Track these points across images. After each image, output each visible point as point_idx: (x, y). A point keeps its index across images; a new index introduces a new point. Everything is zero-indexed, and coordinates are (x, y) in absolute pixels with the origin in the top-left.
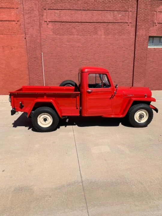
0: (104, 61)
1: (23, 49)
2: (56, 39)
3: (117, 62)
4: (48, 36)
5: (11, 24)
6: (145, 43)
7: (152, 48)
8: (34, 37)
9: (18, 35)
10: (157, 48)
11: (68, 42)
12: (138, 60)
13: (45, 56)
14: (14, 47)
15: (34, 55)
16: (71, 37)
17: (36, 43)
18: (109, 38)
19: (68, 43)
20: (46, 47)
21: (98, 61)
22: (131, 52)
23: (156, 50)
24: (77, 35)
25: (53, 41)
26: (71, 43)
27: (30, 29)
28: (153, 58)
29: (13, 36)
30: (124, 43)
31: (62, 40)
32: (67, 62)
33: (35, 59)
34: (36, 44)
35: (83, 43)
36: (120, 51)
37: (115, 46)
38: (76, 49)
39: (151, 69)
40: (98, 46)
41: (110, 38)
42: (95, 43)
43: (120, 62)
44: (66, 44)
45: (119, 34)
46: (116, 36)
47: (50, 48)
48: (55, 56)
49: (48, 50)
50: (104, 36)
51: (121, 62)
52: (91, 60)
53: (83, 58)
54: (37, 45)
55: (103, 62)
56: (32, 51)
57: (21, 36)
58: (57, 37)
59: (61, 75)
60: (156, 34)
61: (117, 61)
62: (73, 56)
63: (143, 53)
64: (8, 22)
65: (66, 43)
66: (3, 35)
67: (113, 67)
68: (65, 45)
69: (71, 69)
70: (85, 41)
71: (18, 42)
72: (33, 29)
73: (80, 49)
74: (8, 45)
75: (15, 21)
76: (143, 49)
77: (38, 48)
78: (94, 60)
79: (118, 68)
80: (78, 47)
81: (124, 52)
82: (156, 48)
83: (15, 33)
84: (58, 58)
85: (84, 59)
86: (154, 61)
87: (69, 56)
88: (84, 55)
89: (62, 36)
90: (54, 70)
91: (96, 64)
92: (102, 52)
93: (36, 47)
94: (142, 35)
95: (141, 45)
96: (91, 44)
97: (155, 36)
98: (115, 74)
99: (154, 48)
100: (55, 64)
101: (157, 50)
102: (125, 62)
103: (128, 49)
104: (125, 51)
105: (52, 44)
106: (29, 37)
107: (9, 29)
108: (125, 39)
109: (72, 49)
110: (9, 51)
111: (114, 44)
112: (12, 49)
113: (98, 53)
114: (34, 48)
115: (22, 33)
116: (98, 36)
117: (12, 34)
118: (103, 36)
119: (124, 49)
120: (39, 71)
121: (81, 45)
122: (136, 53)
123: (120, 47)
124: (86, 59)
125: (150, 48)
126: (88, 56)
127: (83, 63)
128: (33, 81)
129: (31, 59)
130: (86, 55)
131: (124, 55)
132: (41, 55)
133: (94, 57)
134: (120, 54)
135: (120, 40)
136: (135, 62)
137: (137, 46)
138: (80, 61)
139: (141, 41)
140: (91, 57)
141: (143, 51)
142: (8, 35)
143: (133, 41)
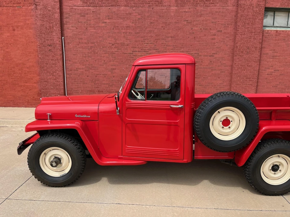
1: (31, 30)
2: (87, 14)
3: (200, 56)
4: (74, 7)
6: (257, 20)
7: (271, 31)
8: (49, 9)
9: (24, 7)
10: (283, 31)
11: (109, 19)
12: (242, 52)
14: (17, 27)
15: (48, 40)
16: (115, 9)
17: (52, 20)
18: (185, 12)
19: (108, 21)
20: (71, 28)
22: (227, 37)
23: (280, 34)
24: (126, 6)
25: (82, 16)
26: (115, 21)
28: (274, 50)
29: (16, 8)
30: (213, 21)
31: (98, 15)
32: (107, 53)
33: (50, 48)
35: (135, 21)
36: (205, 35)
37: (197, 27)
38: (124, 31)
39: (270, 70)
40: (162, 27)
41: (187, 12)
42: (157, 21)
43: (205, 56)
44: (106, 23)
45: (205, 3)
46: (199, 8)
47: (77, 28)
48: (86, 43)
49: (74, 33)
50: (176, 8)
51: (207, 56)
53: (136, 47)
54: (54, 23)
56: (44, 34)
57: (30, 8)
58: (90, 10)
59: (96, 76)
60: (279, 4)
61: (200, 53)
62: (117, 43)
63: (252, 40)
65: (105, 21)
68: (104, 25)
69: (114, 67)
70: (139, 17)
71: (24, 18)
73: (131, 31)
74: (8, 24)
76: (253, 31)
77: (55, 29)
79: (201, 68)
80: (127, 27)
81: (213, 37)
82: (280, 31)
83: (19, 3)
84: (91, 47)
85: (137, 50)
86: (276, 56)
87: (110, 43)
88: (136, 41)
89: (98, 8)
90: (84, 67)
92: (172, 37)
93: (53, 27)
94: (251, 5)
95: (248, 24)
96: (152, 23)
97: (277, 7)
99: (277, 31)
100: (85, 57)
102: (215, 56)
103: (221, 31)
104: (215, 35)
105: (81, 22)
106: (41, 9)
108: (217, 12)
109: (116, 31)
110: (8, 34)
111: (195, 23)
112: (14, 30)
113: (164, 39)
114: (48, 28)
115: (31, 4)
116: (163, 8)
117: (15, 5)
118: (174, 8)
119: (213, 32)
120: (57, 68)
121: (131, 24)
122: (237, 39)
123: (206, 29)
124: (140, 50)
125: (268, 31)
126: (145, 43)
127: (134, 55)
128: (46, 85)
129: (43, 48)
130: (142, 41)
131: (214, 43)
132: (61, 41)
133: (156, 45)
134: (206, 42)
135: (207, 14)
136: (236, 56)
137: (240, 26)
138: (130, 53)
139: (248, 16)
140: (150, 45)
141: (253, 35)
142: (9, 8)
143: (234, 17)
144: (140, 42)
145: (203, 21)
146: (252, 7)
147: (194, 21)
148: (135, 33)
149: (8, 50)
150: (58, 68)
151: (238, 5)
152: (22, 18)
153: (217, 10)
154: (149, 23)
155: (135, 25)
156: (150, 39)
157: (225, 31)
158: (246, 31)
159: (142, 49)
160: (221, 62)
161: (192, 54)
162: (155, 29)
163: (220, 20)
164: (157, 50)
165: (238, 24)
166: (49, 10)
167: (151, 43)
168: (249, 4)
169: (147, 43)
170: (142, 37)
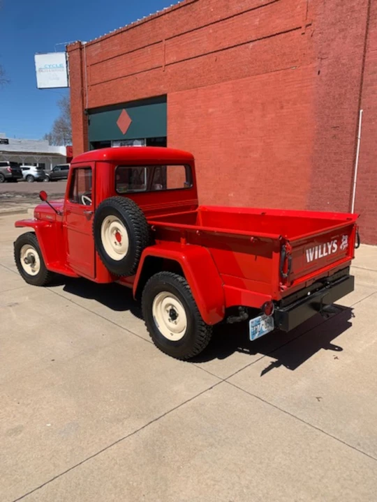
1: (308, 105)
5: (290, 38)
8: (344, 61)
9: (301, 67)
13: (370, 120)
14: (288, 101)
17: (346, 81)
27: (337, 39)
29: (290, 71)
33: (334, 132)
34: (345, 84)
54: (349, 87)
56: (329, 108)
57: (310, 66)
64: (283, 35)
66: (267, 74)
71: (299, 85)
72: (345, 37)
74: (274, 99)
75: (301, 28)
77: (348, 96)
83: (295, 61)
93: (345, 94)
106: (329, 65)
107: (284, 54)
110: (273, 115)
112: (282, 108)
114: (337, 96)
115: (314, 58)
117: (288, 67)
120: (341, 168)
128: (320, 197)
129: (325, 133)
132: (356, 118)
142: (278, 72)
149: (269, 141)
150: (344, 168)
152: (296, 86)
166: (343, 65)
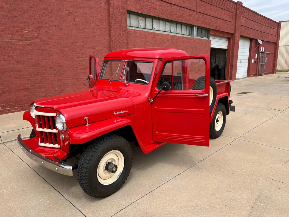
0: (61, 44)
3: (85, 48)
6: (123, 20)
10: (138, 30)
21: (48, 44)
22: (104, 32)
23: (136, 32)
28: (134, 45)
30: (92, 15)
36: (87, 28)
37: (78, 19)
40: (44, 13)
42: (37, 5)
51: (90, 48)
52: (33, 41)
53: (14, 34)
55: (59, 46)
63: (121, 36)
67: (78, 57)
76: (121, 29)
78: (39, 40)
82: (136, 30)
85: (16, 37)
88: (14, 27)
91: (45, 50)
92: (55, 26)
94: (118, 6)
96: (30, 7)
97: (133, 11)
98: (84, 69)
99: (134, 30)
101: (138, 34)
102: (97, 48)
103: (99, 26)
104: (94, 29)
108: (93, 7)
113: (47, 27)
119: (93, 25)
122: (112, 35)
123: (86, 22)
124: (20, 38)
125: (130, 29)
126: (26, 30)
127: (14, 44)
130: (21, 28)
131: (95, 37)
133: (39, 34)
134: (88, 34)
135: (86, 7)
136: (113, 49)
137: (113, 23)
138: (8, 42)
139: (117, 15)
140: (31, 33)
141: (122, 32)
143: (106, 14)
144: (19, 28)
145: (83, 13)
146: (118, 8)
147: (75, 12)
148: (11, 17)
151: (108, 4)
153: (93, 5)
154: (28, 7)
155: (10, 6)
156: (31, 26)
157: (101, 26)
158: (117, 28)
159: (22, 37)
160: (101, 54)
161: (78, 45)
162: (36, 14)
163: (97, 15)
164: (41, 39)
165: (111, 21)
167: (32, 31)
168: (116, 5)
169: (28, 31)
170: (21, 23)
